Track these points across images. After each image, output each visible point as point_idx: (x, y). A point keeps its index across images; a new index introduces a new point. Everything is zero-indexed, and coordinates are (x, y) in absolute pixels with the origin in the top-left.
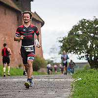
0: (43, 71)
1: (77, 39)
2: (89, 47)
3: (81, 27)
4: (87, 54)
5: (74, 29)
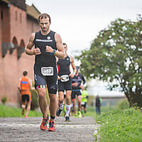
1: (107, 54)
2: (127, 69)
3: (114, 34)
4: (123, 81)
5: (101, 36)
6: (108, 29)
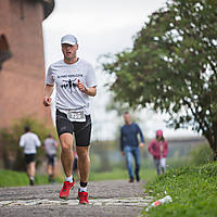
1: (166, 59)
2: (206, 86)
4: (200, 109)
5: (154, 23)
6: (166, 10)
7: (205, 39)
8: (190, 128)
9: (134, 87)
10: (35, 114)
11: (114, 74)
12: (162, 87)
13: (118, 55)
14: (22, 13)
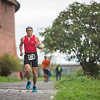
0: (16, 76)
1: (66, 31)
2: (82, 44)
3: (71, 15)
4: (79, 53)
5: (61, 16)
6: (67, 11)
7: (82, 24)
8: (75, 61)
9: (52, 43)
10: (10, 52)
11: (44, 37)
12: (63, 43)
13: (46, 29)
14: (6, 9)
